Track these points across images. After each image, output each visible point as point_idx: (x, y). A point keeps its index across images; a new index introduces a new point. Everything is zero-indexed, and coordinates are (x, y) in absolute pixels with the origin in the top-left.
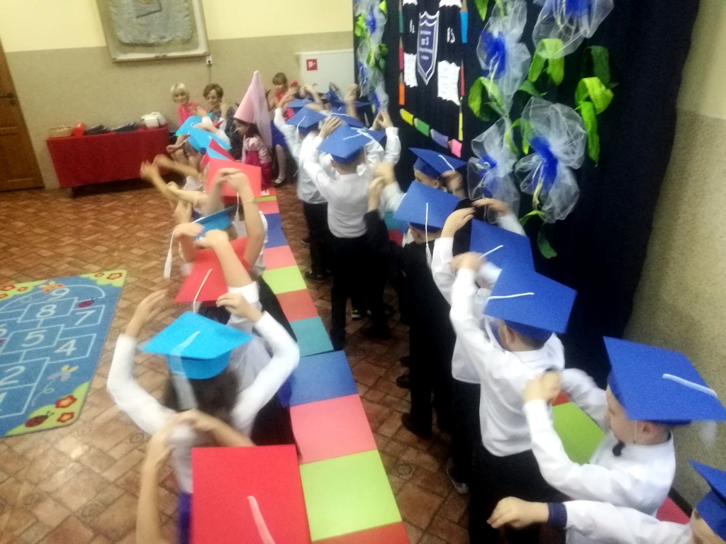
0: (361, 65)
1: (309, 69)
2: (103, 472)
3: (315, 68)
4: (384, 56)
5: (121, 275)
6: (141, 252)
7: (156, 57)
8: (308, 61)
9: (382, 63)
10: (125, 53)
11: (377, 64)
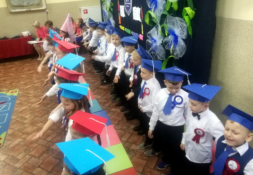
0: (104, 11)
1: (84, 13)
2: (15, 165)
3: (87, 13)
4: (112, 7)
5: (16, 91)
6: (24, 83)
7: (27, 10)
8: (84, 10)
9: (112, 9)
10: (14, 9)
11: (110, 10)
